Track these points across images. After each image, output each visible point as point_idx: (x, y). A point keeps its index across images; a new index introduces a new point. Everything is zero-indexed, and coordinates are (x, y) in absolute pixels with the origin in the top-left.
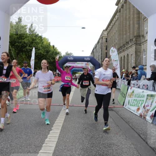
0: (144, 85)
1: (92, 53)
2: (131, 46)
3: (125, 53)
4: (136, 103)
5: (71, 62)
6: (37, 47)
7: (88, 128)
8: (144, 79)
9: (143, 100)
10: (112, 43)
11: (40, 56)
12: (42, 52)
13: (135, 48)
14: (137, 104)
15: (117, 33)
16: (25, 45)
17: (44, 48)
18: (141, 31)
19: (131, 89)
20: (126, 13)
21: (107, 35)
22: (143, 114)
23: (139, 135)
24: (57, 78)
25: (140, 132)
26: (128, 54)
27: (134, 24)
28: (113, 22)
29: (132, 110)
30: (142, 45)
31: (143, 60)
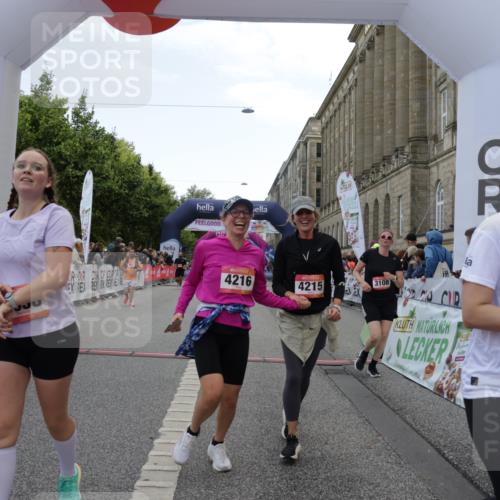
0: (445, 293)
1: (271, 192)
2: (398, 169)
3: (380, 192)
4: (422, 349)
5: (207, 221)
6: (101, 169)
7: (274, 428)
8: (446, 274)
9: (445, 341)
10: (337, 158)
11: (108, 198)
12: (116, 187)
13: (409, 177)
14: (426, 351)
15: (353, 127)
16: (62, 162)
17: (121, 173)
18: (431, 121)
19: (405, 304)
20: (383, 66)
21: (322, 133)
22: (445, 386)
23: (439, 451)
24: (162, 269)
25: (442, 441)
26: (387, 195)
27: (406, 100)
28: (341, 94)
29: (411, 372)
30: (433, 166)
31: (435, 213)
